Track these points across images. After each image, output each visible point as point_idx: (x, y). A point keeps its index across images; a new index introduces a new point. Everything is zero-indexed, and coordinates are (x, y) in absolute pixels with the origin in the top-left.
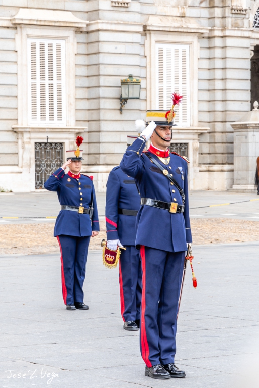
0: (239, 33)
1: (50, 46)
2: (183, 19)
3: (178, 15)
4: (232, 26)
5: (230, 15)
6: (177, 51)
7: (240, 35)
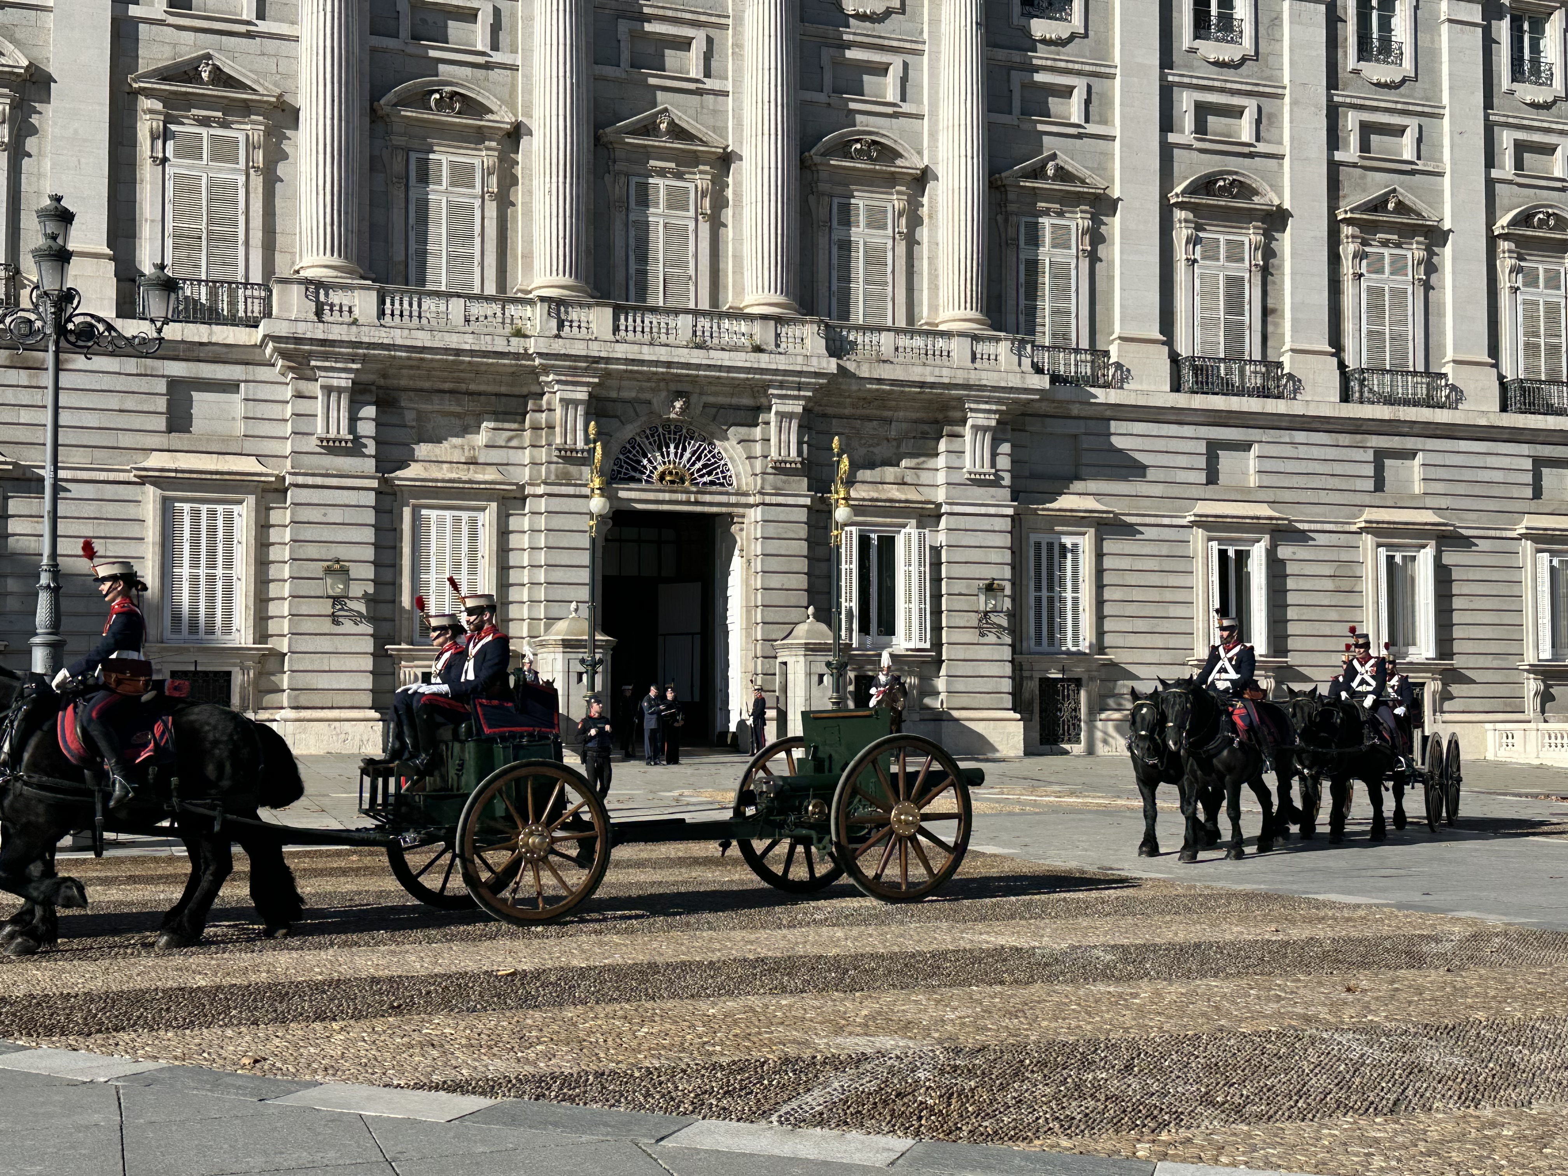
0: (571, 490)
1: (212, 514)
2: (472, 466)
3: (463, 460)
4: (557, 477)
5: (555, 459)
6: (457, 520)
7: (572, 493)
